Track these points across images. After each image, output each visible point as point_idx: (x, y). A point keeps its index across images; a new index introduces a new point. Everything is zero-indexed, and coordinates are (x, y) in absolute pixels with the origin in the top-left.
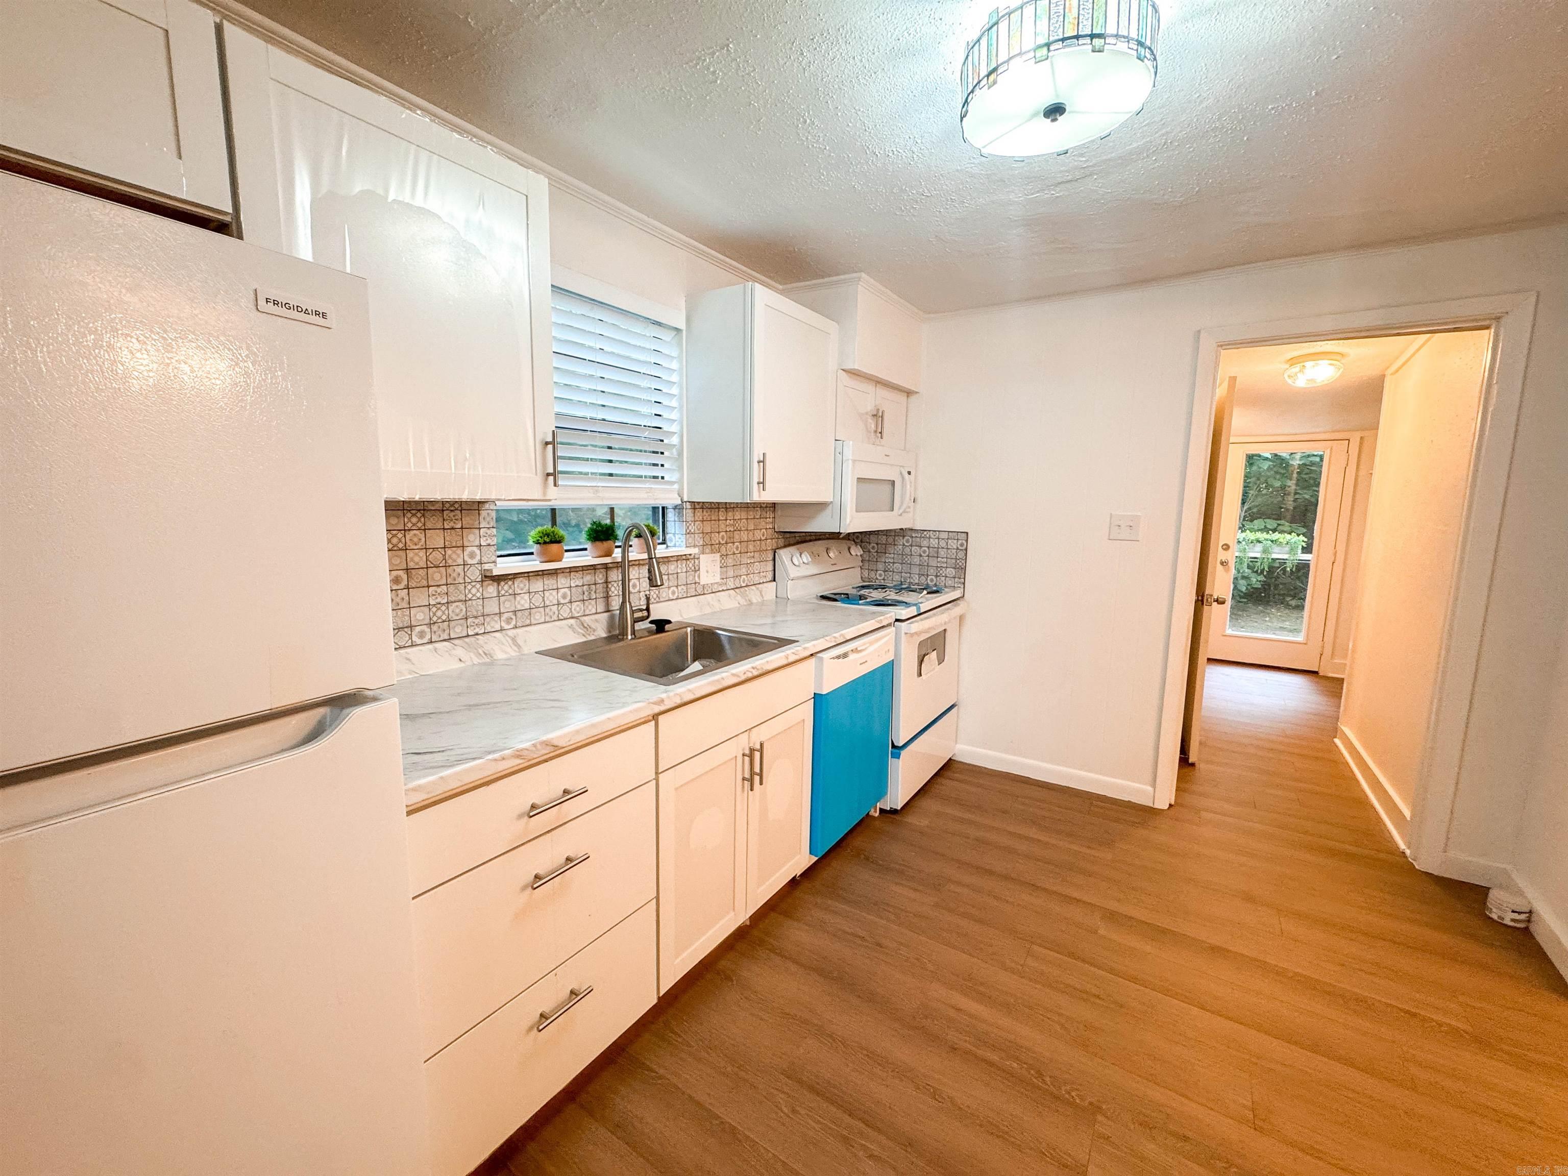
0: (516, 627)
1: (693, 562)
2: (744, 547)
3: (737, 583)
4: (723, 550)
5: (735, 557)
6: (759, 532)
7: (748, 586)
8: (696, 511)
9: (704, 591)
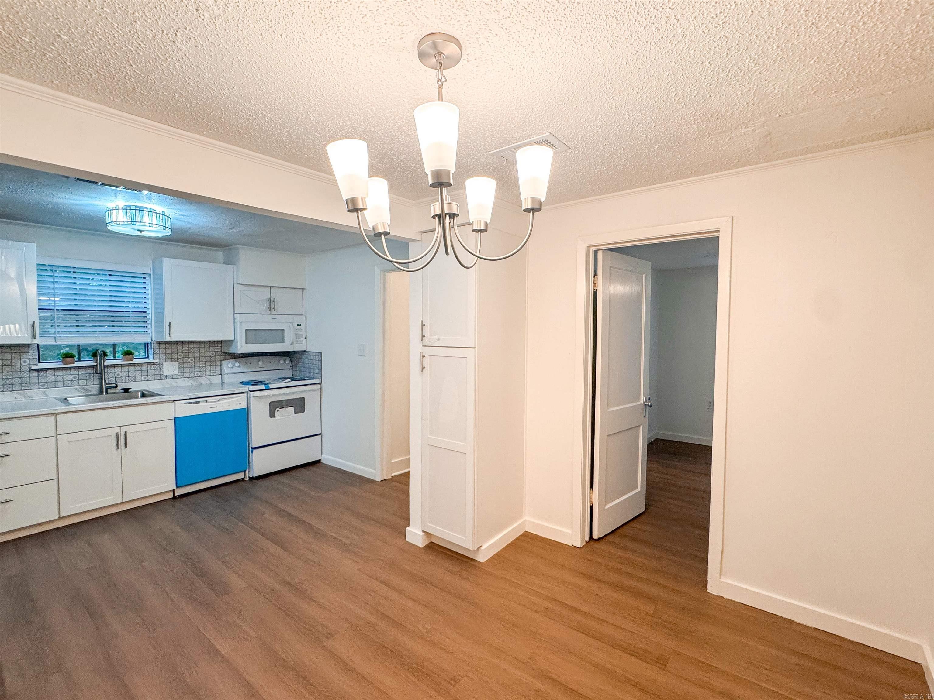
0: (46, 388)
1: (158, 365)
2: (197, 360)
3: (192, 375)
4: (181, 361)
5: (190, 364)
6: (209, 353)
7: (200, 376)
8: (160, 345)
9: (166, 377)
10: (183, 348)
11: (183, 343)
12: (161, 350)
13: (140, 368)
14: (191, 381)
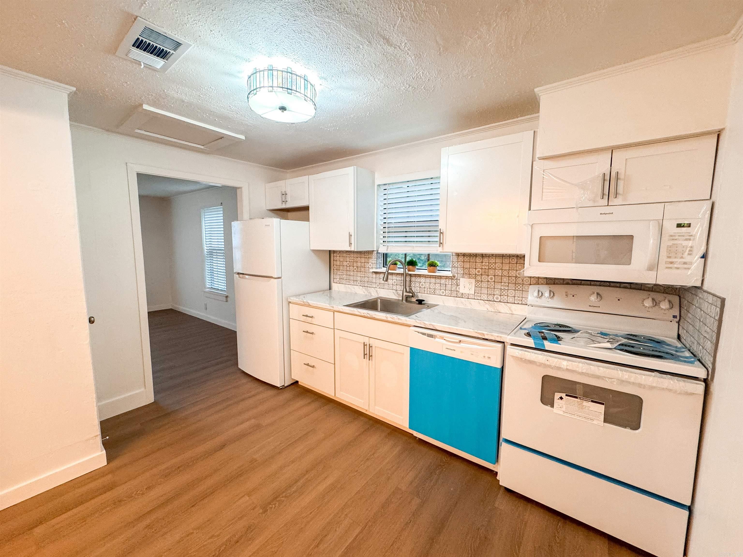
0: (380, 288)
1: (456, 281)
2: (498, 279)
3: (491, 298)
4: (479, 278)
5: (489, 283)
6: (515, 271)
7: (500, 302)
8: (459, 257)
9: (462, 296)
10: (482, 262)
11: (483, 256)
12: (459, 263)
13: (439, 281)
14: (487, 306)
